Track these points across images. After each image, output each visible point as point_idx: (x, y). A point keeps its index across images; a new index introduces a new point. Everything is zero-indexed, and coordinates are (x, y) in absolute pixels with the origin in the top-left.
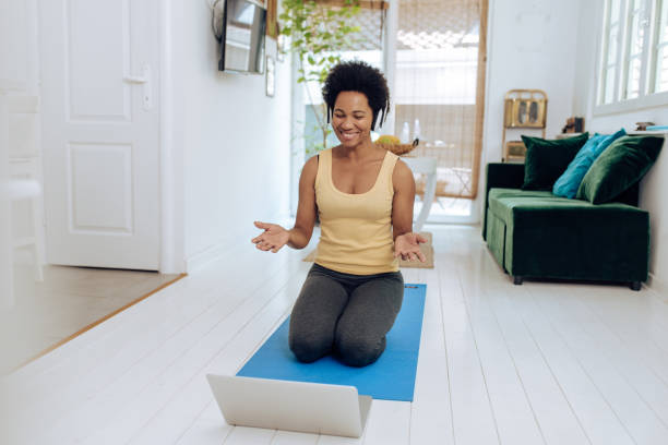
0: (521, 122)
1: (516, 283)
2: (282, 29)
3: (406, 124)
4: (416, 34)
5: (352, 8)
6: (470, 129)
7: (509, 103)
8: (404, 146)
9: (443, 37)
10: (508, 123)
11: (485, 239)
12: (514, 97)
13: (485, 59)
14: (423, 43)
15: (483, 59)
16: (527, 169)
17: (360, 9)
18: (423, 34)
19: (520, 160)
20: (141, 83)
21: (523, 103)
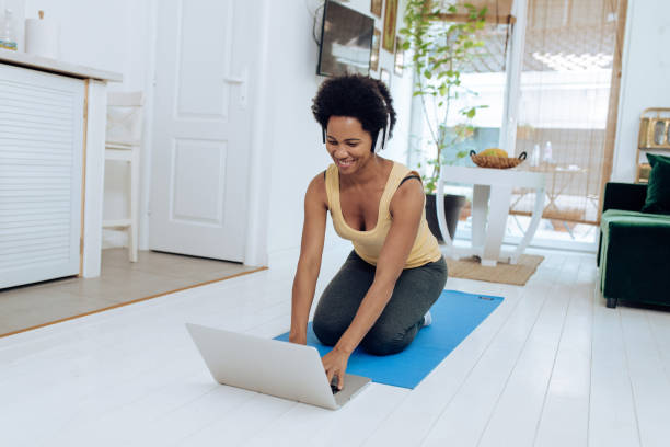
0: (657, 144)
1: (609, 306)
2: (402, 43)
3: (537, 147)
4: (564, 56)
5: (478, 24)
6: (600, 150)
7: (645, 121)
8: (509, 159)
9: (577, 60)
10: (643, 143)
11: (598, 265)
12: (651, 116)
13: (620, 75)
14: (569, 64)
15: (618, 76)
16: (649, 190)
17: (484, 24)
18: (571, 57)
19: (644, 181)
20: (238, 83)
21: (661, 122)
